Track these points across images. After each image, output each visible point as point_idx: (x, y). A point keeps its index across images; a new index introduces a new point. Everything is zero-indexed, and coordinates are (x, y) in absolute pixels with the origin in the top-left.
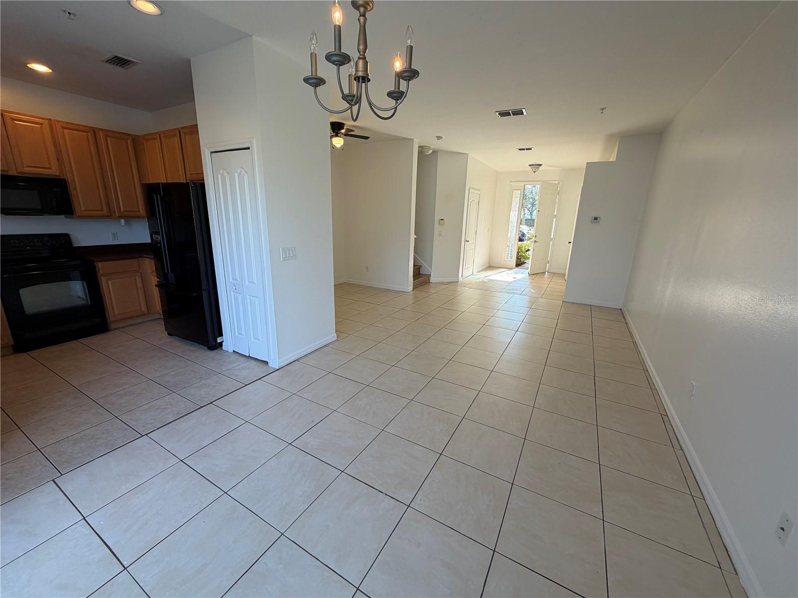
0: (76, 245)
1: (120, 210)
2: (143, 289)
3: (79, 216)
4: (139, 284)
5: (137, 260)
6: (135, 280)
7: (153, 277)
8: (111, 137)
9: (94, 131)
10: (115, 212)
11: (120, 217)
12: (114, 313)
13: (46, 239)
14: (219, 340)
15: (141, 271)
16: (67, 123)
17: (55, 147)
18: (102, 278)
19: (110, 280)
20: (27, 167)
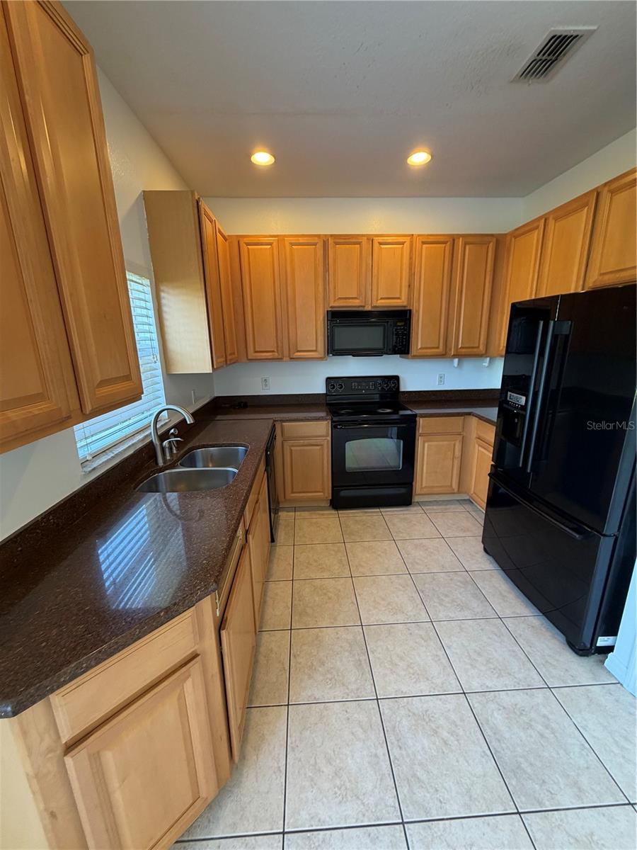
0: (402, 389)
1: (458, 345)
2: (459, 459)
3: (414, 356)
4: (458, 453)
5: (462, 417)
6: (454, 445)
7: (477, 446)
8: (471, 244)
9: (453, 239)
10: (450, 350)
11: (455, 356)
12: (422, 485)
13: (379, 381)
14: (602, 641)
15: (465, 434)
16: (428, 235)
17: (410, 269)
18: (420, 438)
19: (428, 441)
20: (382, 299)
